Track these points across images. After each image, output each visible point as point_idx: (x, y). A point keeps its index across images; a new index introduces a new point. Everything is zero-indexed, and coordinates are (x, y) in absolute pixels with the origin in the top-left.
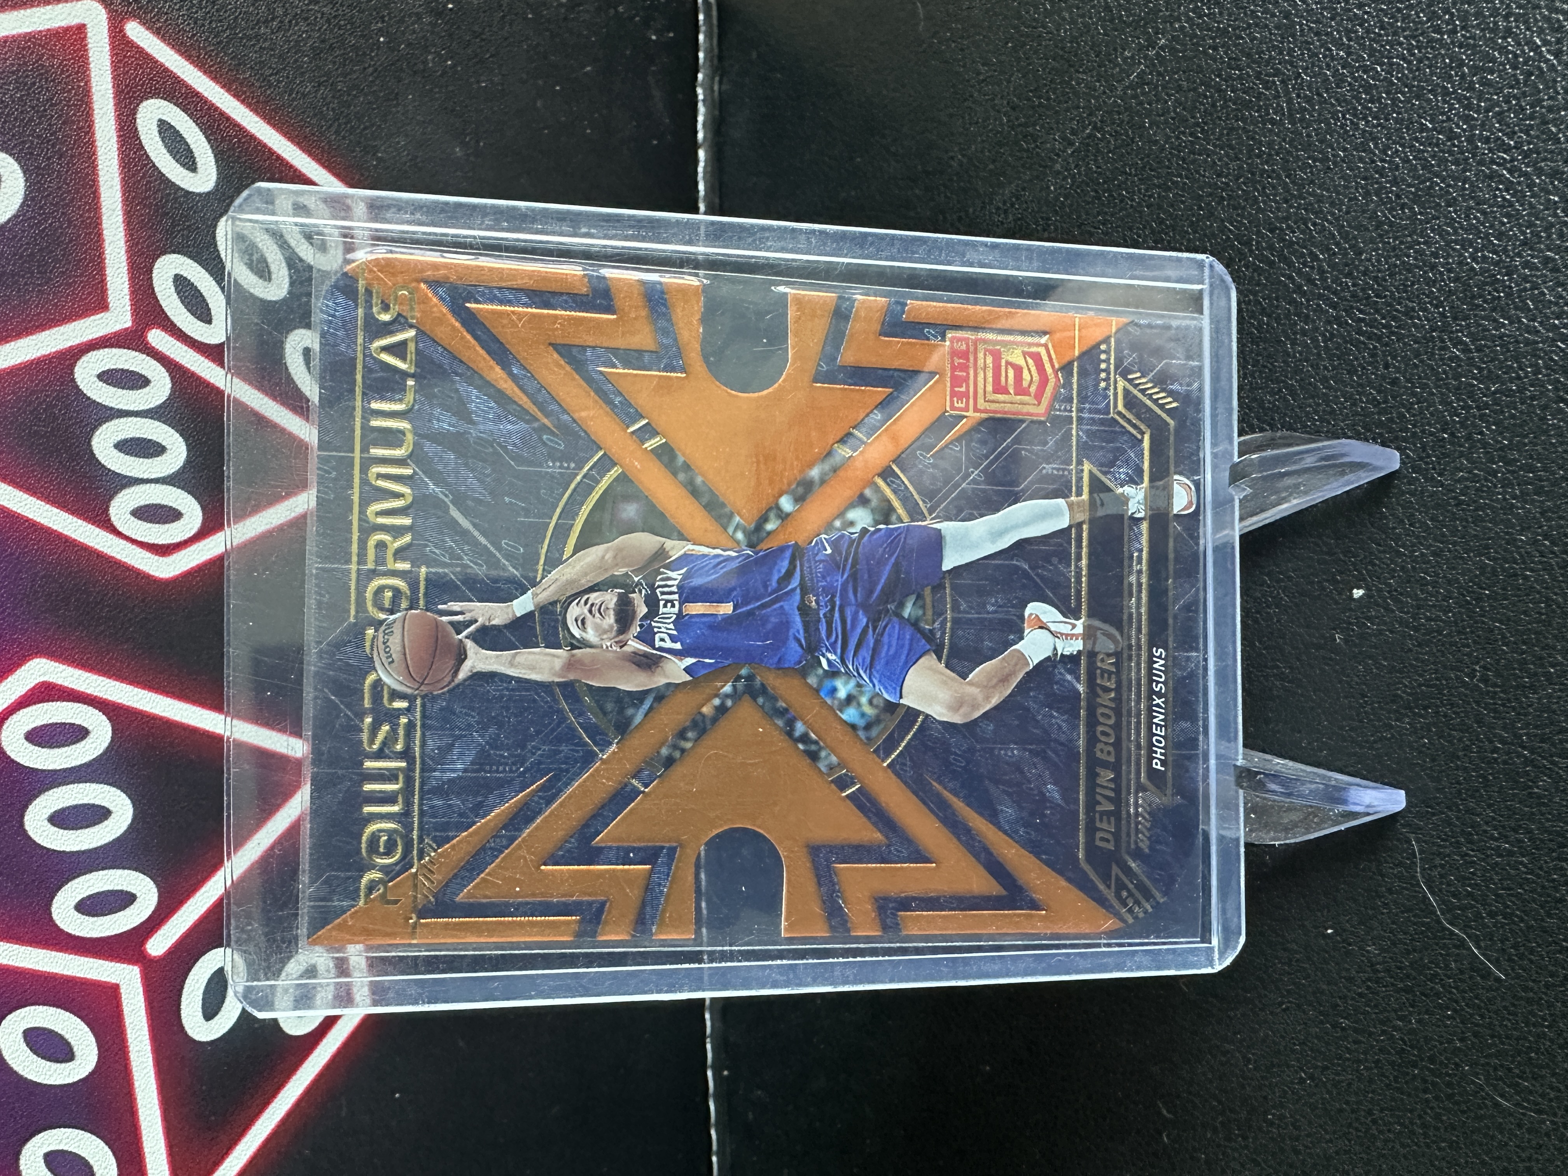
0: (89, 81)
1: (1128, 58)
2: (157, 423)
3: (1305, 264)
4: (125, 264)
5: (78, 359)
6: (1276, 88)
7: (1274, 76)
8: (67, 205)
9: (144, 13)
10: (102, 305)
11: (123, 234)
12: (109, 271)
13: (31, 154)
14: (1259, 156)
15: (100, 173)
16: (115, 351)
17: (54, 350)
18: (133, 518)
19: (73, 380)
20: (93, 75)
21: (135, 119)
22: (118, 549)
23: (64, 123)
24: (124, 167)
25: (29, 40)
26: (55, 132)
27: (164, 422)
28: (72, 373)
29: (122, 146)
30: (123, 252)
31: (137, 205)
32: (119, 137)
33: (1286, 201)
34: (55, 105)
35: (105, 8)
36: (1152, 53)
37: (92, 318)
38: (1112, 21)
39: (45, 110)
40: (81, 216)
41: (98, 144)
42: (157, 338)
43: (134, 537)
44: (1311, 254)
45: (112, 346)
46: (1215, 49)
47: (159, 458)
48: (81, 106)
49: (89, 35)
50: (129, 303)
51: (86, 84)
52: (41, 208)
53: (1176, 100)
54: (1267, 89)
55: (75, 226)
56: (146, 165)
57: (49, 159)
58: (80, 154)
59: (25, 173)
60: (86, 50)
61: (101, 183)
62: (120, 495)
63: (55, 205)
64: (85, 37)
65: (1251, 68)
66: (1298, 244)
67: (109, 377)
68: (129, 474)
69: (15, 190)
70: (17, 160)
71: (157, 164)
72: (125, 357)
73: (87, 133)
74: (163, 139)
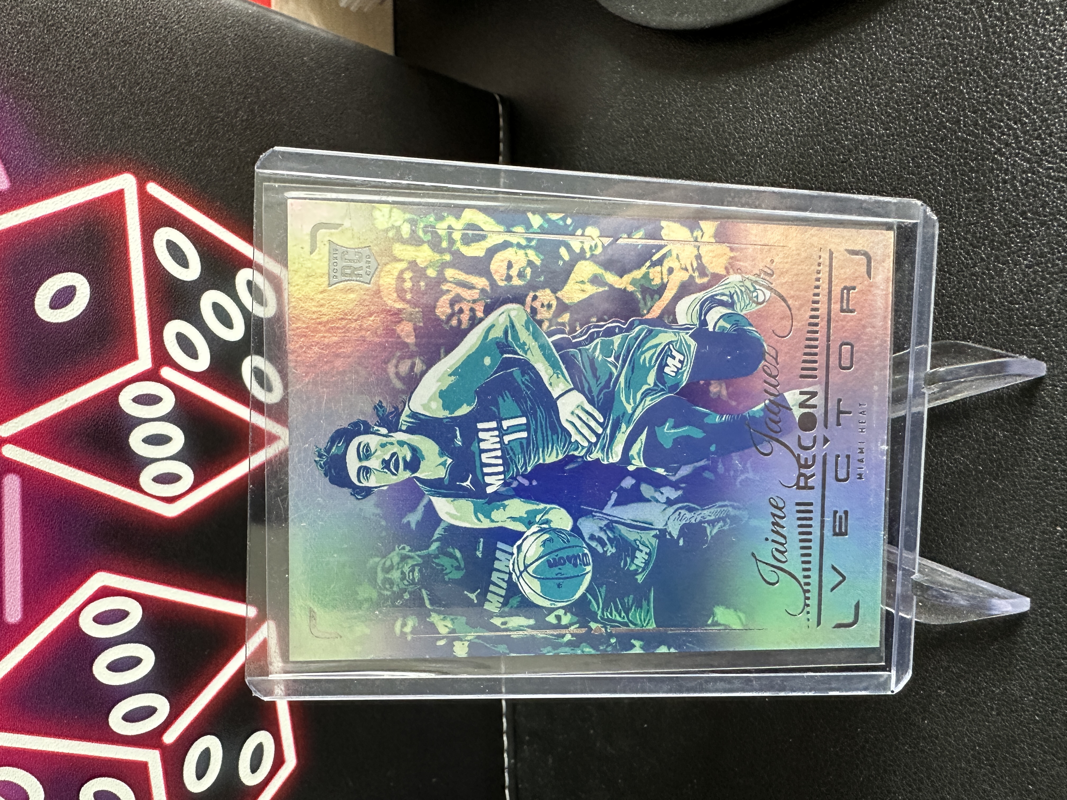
0: (126, 222)
2: (168, 424)
4: (147, 330)
5: (121, 391)
9: (158, 176)
10: (134, 357)
11: (146, 311)
12: (138, 336)
13: (94, 271)
15: (133, 277)
17: (107, 387)
18: (153, 483)
19: (118, 405)
20: (128, 219)
21: (153, 242)
22: (143, 502)
24: (146, 272)
25: (91, 204)
26: (107, 256)
27: (171, 423)
28: (117, 400)
29: (145, 259)
30: (146, 323)
31: (155, 293)
32: (143, 254)
35: (135, 177)
37: (129, 365)
40: (122, 305)
42: (166, 372)
43: (155, 494)
45: (141, 381)
47: (168, 445)
48: (121, 238)
49: (126, 195)
50: (150, 353)
51: (124, 225)
52: (99, 303)
55: (119, 311)
56: (159, 269)
58: (121, 267)
59: (90, 284)
60: (124, 205)
61: (133, 283)
62: (145, 470)
64: (123, 197)
67: (140, 400)
68: (151, 457)
69: (84, 295)
70: (85, 276)
71: (166, 267)
72: (148, 386)
73: (125, 254)
74: (169, 251)
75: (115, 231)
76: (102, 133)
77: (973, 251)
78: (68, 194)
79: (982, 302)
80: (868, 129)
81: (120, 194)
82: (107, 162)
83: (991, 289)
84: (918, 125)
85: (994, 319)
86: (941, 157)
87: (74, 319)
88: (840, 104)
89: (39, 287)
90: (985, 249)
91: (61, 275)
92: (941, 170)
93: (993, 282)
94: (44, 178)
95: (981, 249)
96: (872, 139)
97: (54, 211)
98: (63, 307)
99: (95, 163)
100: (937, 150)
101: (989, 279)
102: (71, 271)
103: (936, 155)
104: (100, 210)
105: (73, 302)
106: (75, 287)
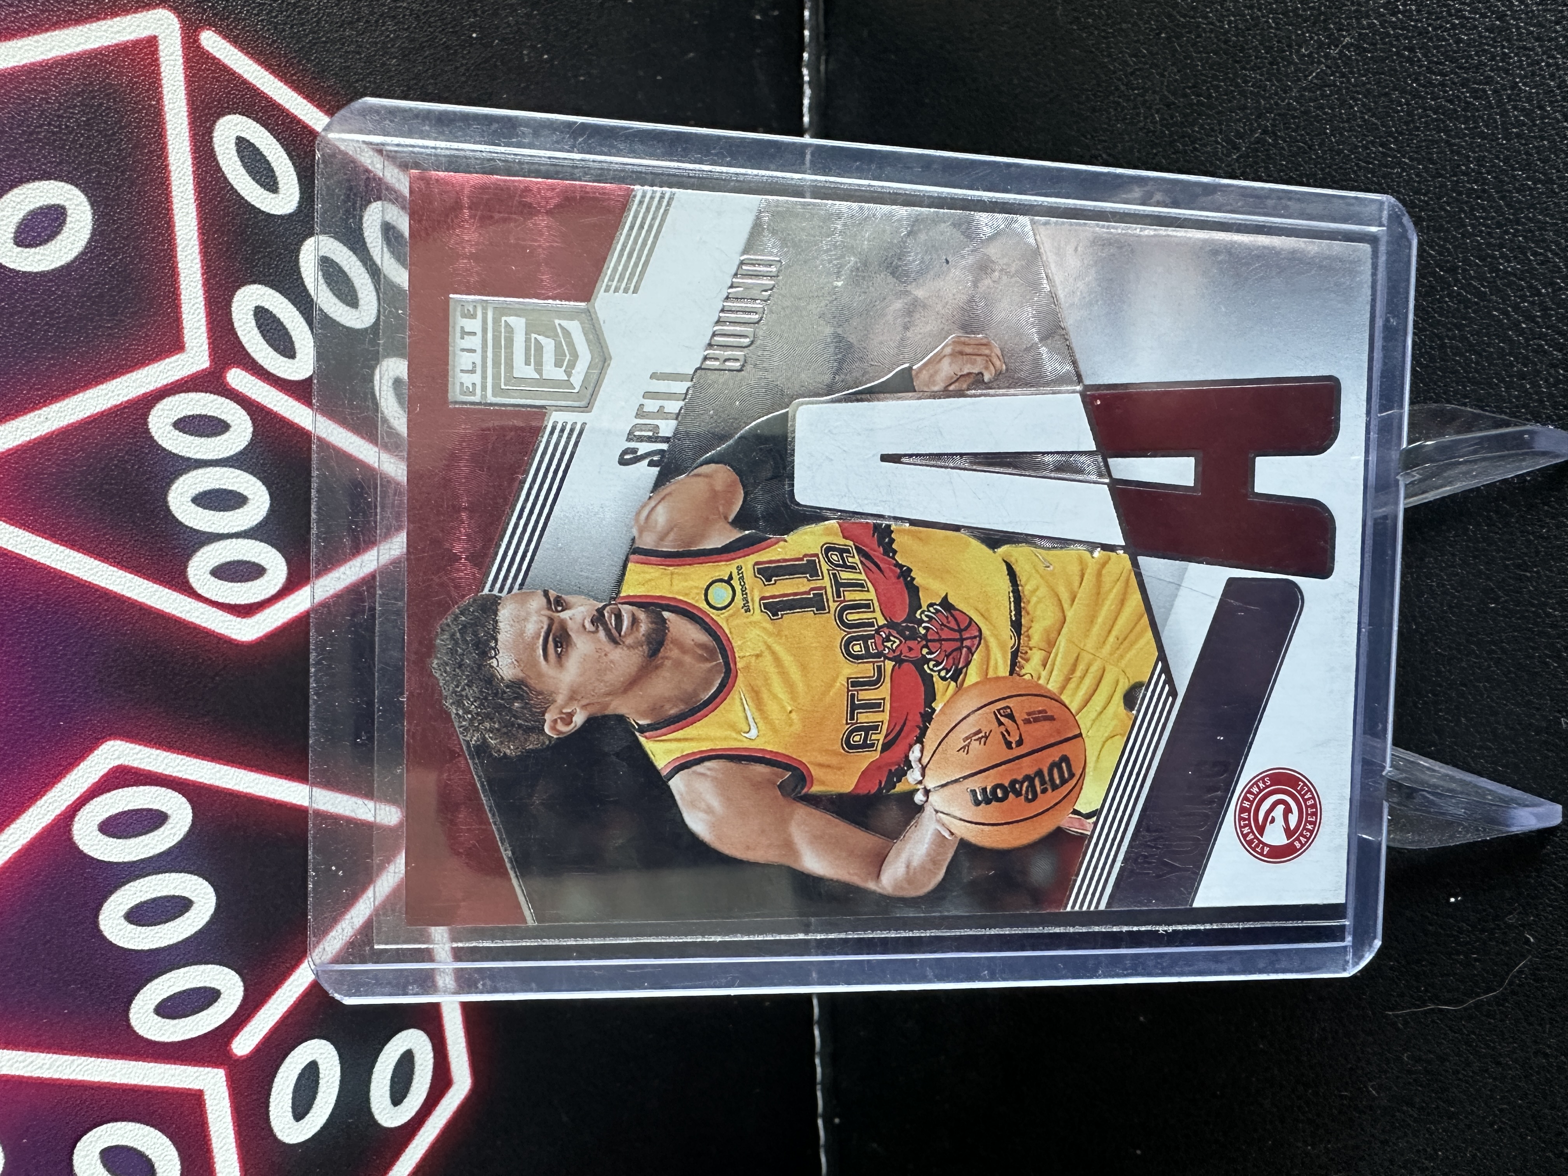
0: (161, 98)
1: (1304, 55)
2: (238, 472)
3: (1524, 299)
4: (202, 299)
5: (152, 407)
6: (1488, 98)
7: (1487, 84)
8: (138, 238)
9: (220, 19)
10: (177, 346)
11: (199, 265)
12: (185, 308)
13: (100, 183)
14: (1464, 174)
15: (175, 200)
16: (192, 395)
17: (126, 399)
18: (213, 578)
19: (147, 431)
20: (165, 92)
21: (211, 138)
22: (197, 614)
23: (135, 147)
24: (200, 193)
25: (96, 57)
26: (125, 158)
27: (245, 471)
28: (146, 423)
29: (198, 169)
30: (200, 286)
31: (215, 233)
32: (194, 158)
33: (1499, 225)
34: (124, 127)
35: (178, 17)
36: (1334, 52)
37: (167, 360)
38: (1285, 14)
39: (114, 134)
40: (154, 249)
41: (172, 168)
42: (237, 378)
43: (214, 598)
44: (1531, 287)
45: (188, 390)
46: (1411, 50)
47: (241, 510)
48: (152, 127)
49: (161, 48)
50: (206, 341)
51: (158, 102)
52: (109, 243)
53: (1364, 105)
54: (1476, 98)
55: (148, 260)
56: (223, 188)
57: (118, 188)
58: (152, 180)
59: (92, 205)
60: (158, 66)
61: (175, 212)
62: (199, 554)
63: (125, 239)
64: (157, 50)
65: (1456, 73)
66: (1515, 276)
67: (186, 425)
68: (209, 530)
69: (81, 224)
70: (84, 191)
71: (236, 187)
72: (202, 402)
73: (159, 157)
74: (242, 159)
75: (140, 111)
78: (49, 34)
81: (150, 44)
87: (62, 267)
91: (37, 184)
98: (40, 244)
102: (55, 179)
104: (111, 73)
105: (59, 237)
106: (63, 208)
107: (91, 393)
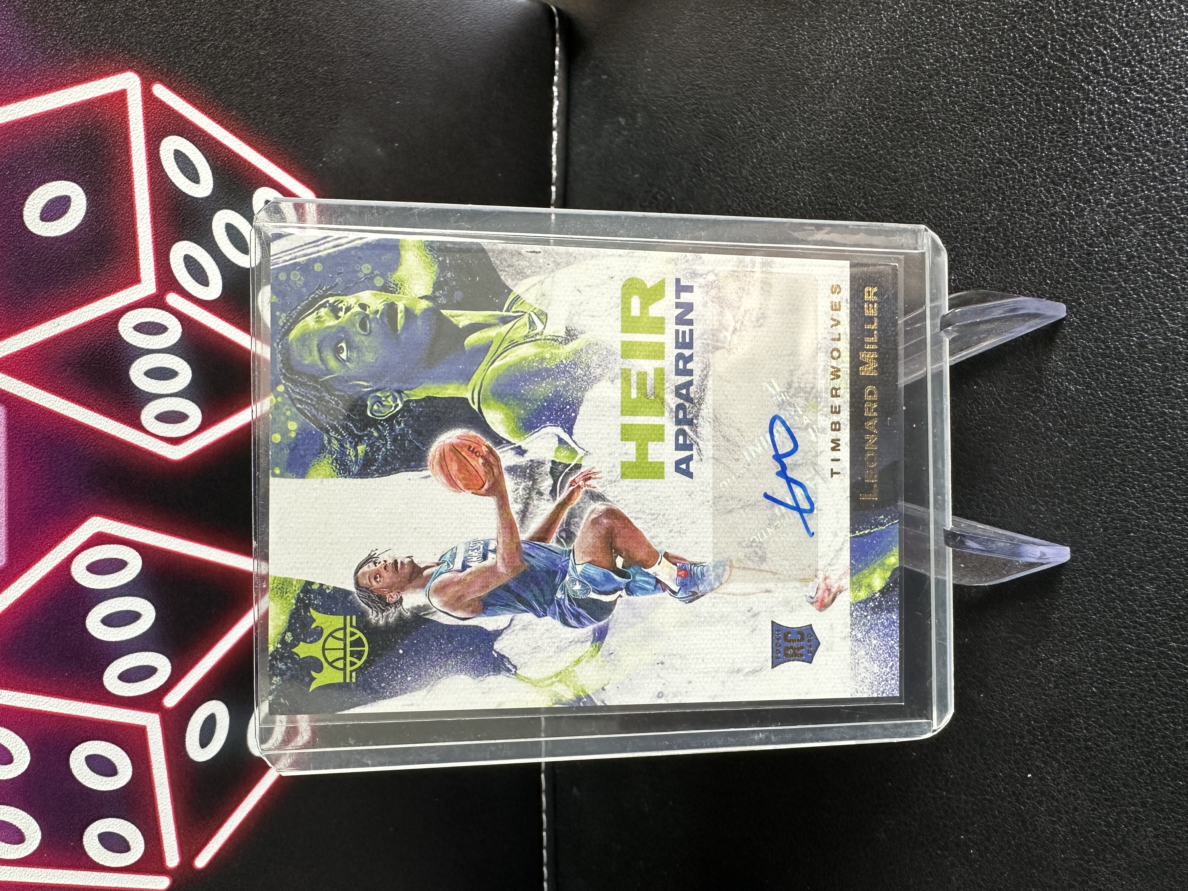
0: (128, 128)
2: (173, 357)
4: (152, 250)
5: (121, 317)
8: (114, 214)
9: (165, 77)
10: (136, 280)
11: (150, 230)
12: (141, 258)
13: (91, 181)
15: (136, 190)
16: (145, 310)
17: (105, 312)
18: (156, 421)
19: (117, 331)
20: (131, 124)
21: (159, 151)
22: (147, 443)
23: (112, 158)
24: (151, 186)
25: (89, 104)
26: (106, 166)
27: (177, 356)
28: (117, 327)
29: (150, 170)
30: (150, 244)
31: (160, 209)
32: (148, 164)
34: (106, 147)
35: (139, 77)
37: (130, 289)
39: (100, 151)
40: (123, 221)
41: (134, 170)
42: (173, 299)
43: (156, 433)
45: (144, 306)
47: (174, 380)
48: (123, 146)
49: (128, 96)
50: (154, 277)
51: (126, 131)
52: (96, 218)
55: (119, 228)
56: (165, 182)
57: (102, 184)
58: (122, 179)
59: (86, 195)
60: (127, 107)
62: (148, 406)
63: (106, 215)
64: (126, 98)
67: (141, 328)
68: (154, 392)
69: (80, 207)
70: (81, 186)
71: (173, 181)
72: (151, 313)
73: (127, 164)
74: (177, 163)
75: (116, 136)
76: (102, 24)
77: (1054, 189)
78: (62, 91)
79: (1060, 244)
80: (952, 53)
81: (121, 95)
82: (108, 58)
83: (1071, 231)
84: (1004, 49)
85: (1072, 263)
86: (1026, 84)
87: (68, 233)
88: (923, 24)
89: (29, 195)
90: (1067, 186)
91: (54, 183)
92: (1025, 100)
93: (1074, 224)
94: (34, 72)
95: (1062, 187)
96: (955, 64)
97: (46, 110)
98: (55, 219)
99: (94, 58)
100: (1022, 78)
101: (1069, 220)
102: (65, 180)
103: (1021, 82)
104: (99, 113)
105: (67, 215)
106: (69, 197)
107: (85, 309)
